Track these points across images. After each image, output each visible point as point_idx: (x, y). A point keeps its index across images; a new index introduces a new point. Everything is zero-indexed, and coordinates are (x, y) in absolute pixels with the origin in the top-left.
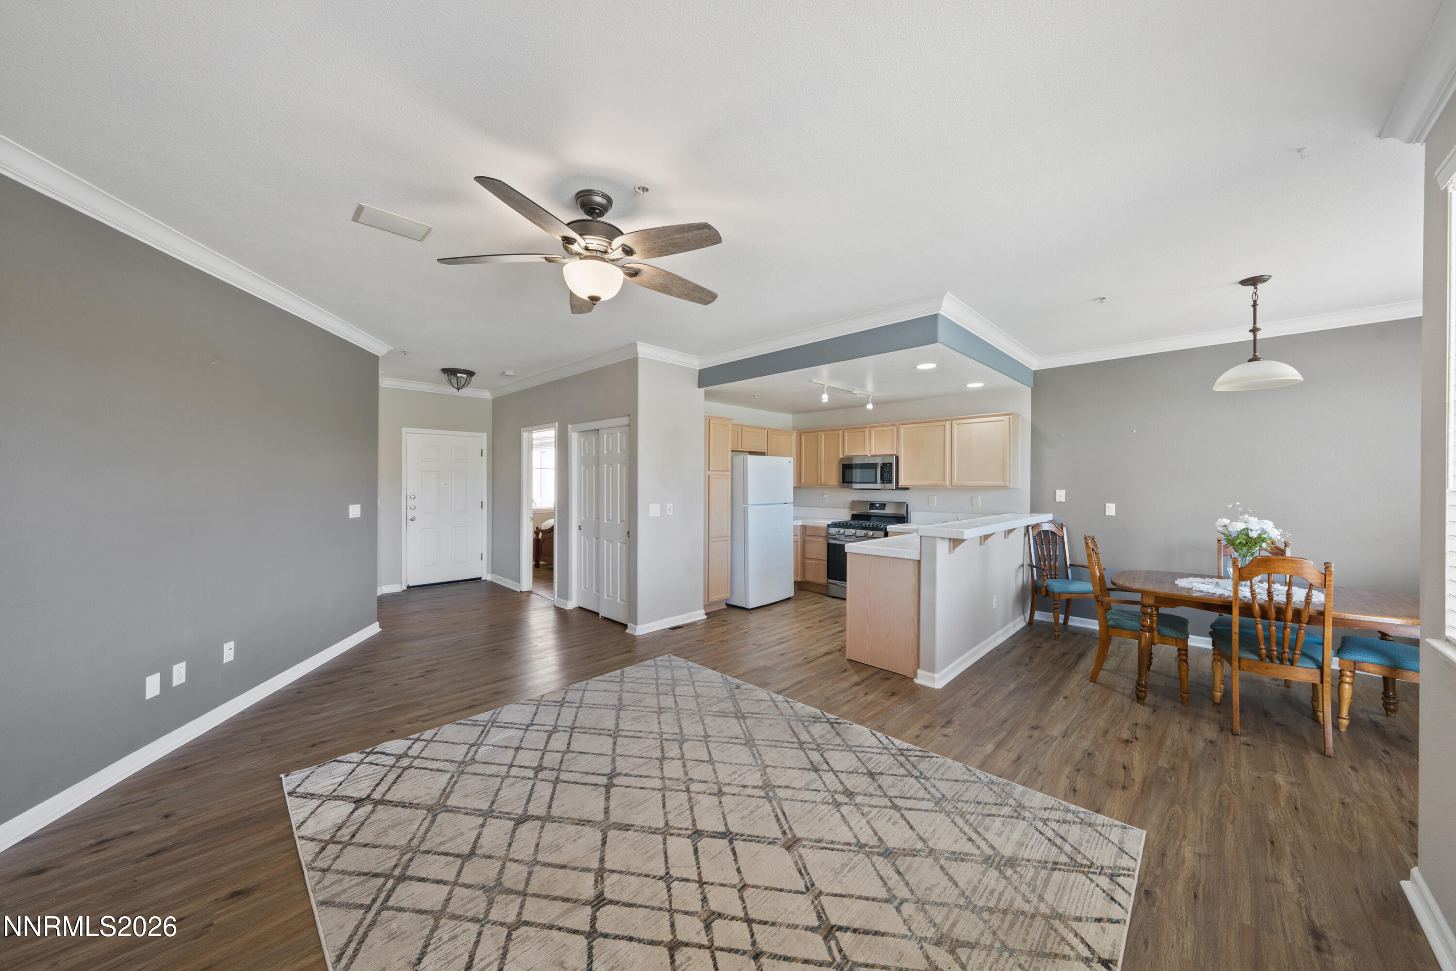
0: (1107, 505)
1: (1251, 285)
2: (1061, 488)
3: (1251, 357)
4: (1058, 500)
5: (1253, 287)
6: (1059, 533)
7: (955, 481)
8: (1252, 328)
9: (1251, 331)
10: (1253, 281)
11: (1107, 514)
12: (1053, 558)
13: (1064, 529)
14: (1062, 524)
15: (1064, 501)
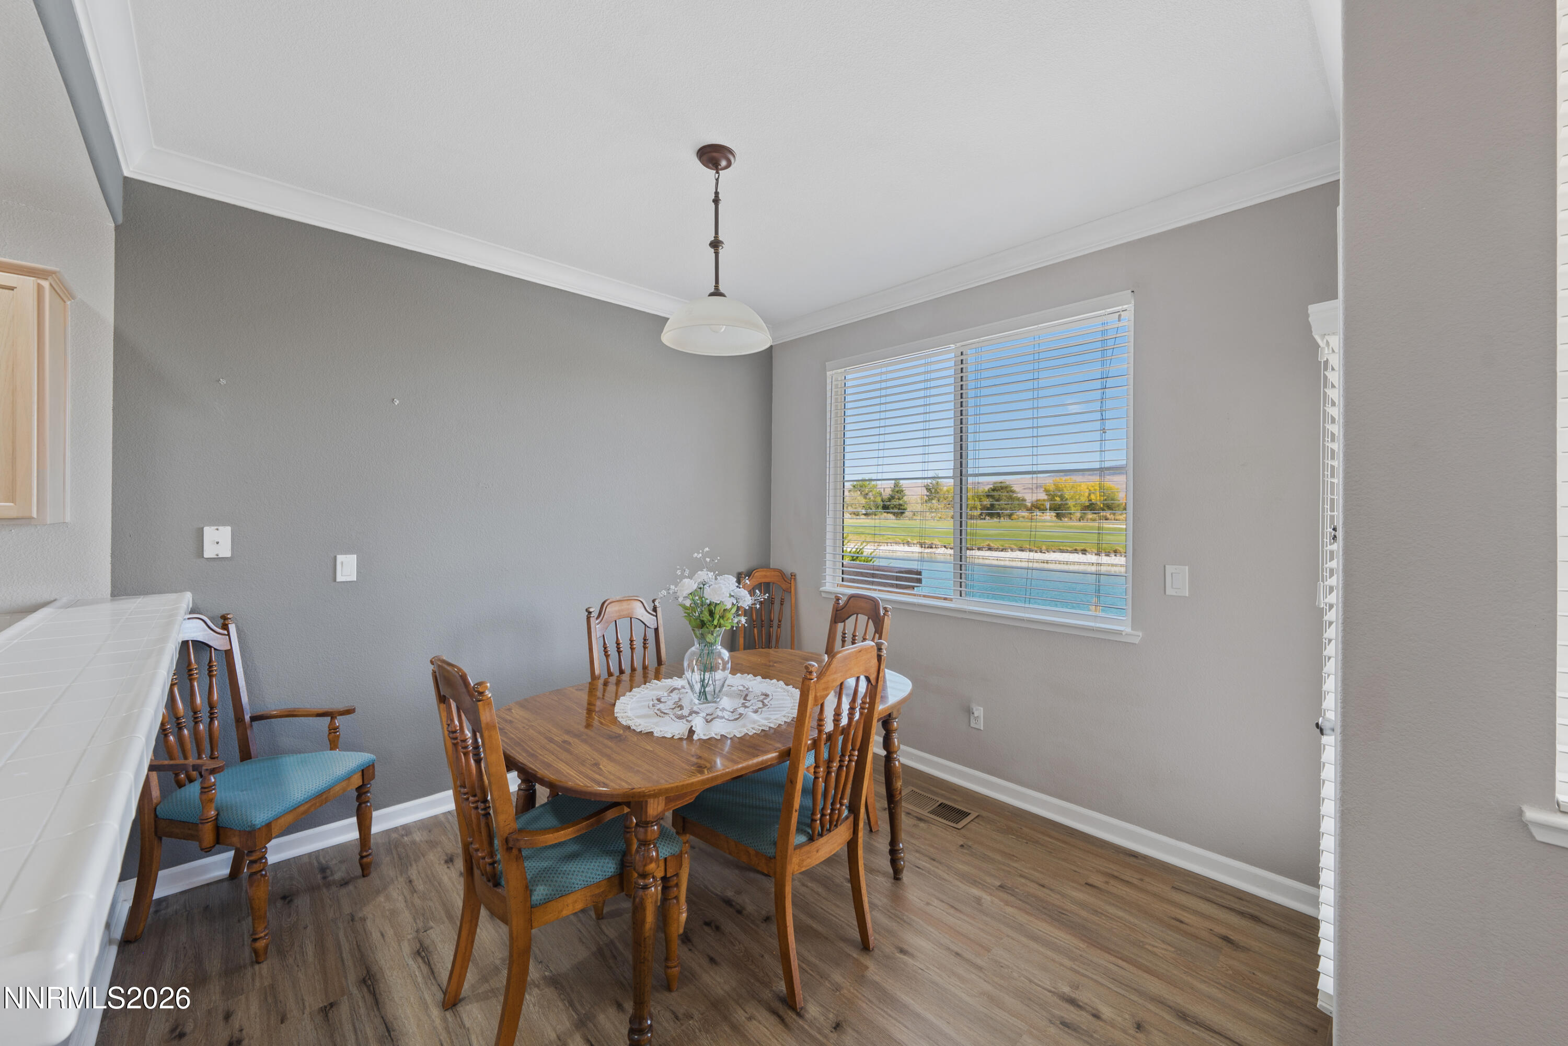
0: (340, 558)
2: (218, 521)
4: (209, 552)
6: (217, 641)
11: (339, 578)
12: (204, 714)
13: (232, 628)
14: (224, 618)
15: (228, 554)
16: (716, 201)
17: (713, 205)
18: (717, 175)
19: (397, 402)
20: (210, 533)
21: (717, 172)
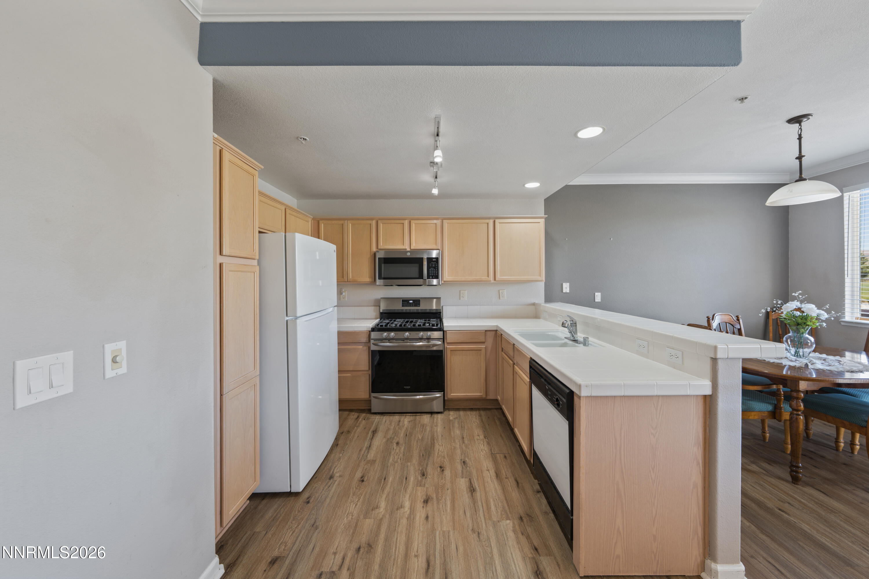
1: (797, 122)
3: (798, 178)
5: (798, 125)
7: (498, 277)
8: (798, 156)
9: (797, 158)
10: (797, 120)
16: (800, 138)
17: (798, 141)
18: (800, 127)
19: (612, 239)
20: (564, 285)
21: (800, 125)
